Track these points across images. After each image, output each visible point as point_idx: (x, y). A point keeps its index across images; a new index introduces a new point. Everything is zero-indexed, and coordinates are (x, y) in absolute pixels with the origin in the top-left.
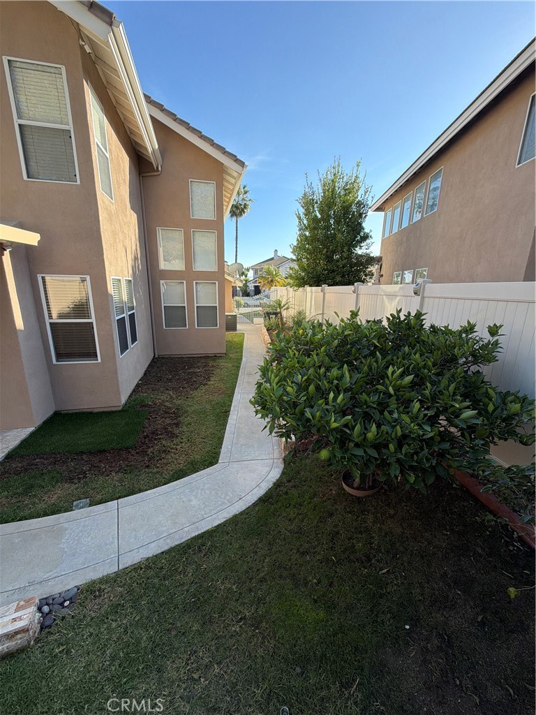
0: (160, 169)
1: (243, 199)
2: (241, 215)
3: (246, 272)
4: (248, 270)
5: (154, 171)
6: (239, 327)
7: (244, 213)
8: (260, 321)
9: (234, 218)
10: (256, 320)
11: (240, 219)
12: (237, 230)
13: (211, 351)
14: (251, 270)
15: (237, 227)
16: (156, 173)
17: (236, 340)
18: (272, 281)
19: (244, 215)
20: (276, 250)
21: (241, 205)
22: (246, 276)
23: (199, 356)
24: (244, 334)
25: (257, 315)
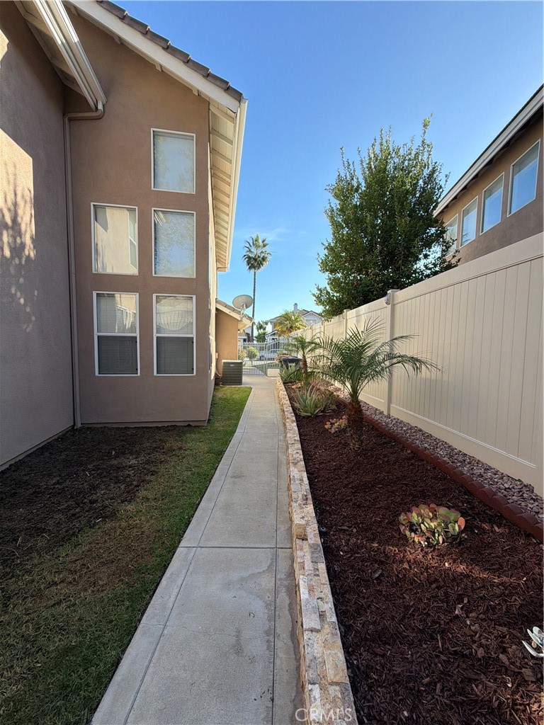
0: (100, 107)
1: (262, 252)
2: (259, 268)
3: (264, 326)
4: (266, 323)
5: (90, 110)
6: (245, 379)
7: (263, 265)
8: (275, 373)
9: (253, 271)
10: (270, 371)
11: (259, 272)
12: (255, 282)
13: (181, 417)
14: (269, 323)
15: (255, 279)
16: (94, 114)
17: (236, 397)
18: (291, 327)
19: (262, 268)
20: (296, 304)
21: (259, 257)
22: (265, 329)
23: (160, 425)
24: (251, 388)
25: (271, 366)
